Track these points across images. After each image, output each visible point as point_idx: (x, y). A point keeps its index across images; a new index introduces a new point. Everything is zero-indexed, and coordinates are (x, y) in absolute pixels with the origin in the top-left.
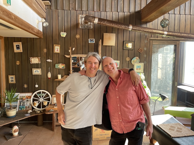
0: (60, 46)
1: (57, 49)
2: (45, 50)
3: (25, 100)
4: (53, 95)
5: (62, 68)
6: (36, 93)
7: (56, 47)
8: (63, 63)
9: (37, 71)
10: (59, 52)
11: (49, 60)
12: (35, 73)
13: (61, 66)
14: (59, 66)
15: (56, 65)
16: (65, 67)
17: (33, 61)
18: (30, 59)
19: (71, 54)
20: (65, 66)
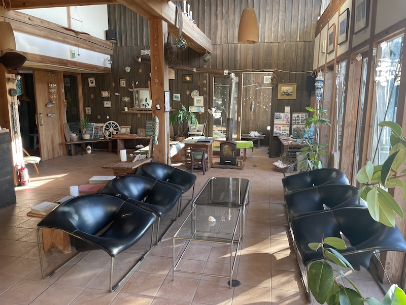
0: (125, 80)
2: (114, 85)
3: (99, 130)
5: (127, 101)
6: (107, 123)
7: (122, 81)
8: (128, 96)
10: (124, 86)
11: (117, 94)
12: (106, 105)
13: (127, 99)
15: (123, 98)
16: (130, 100)
17: (104, 95)
19: (134, 88)
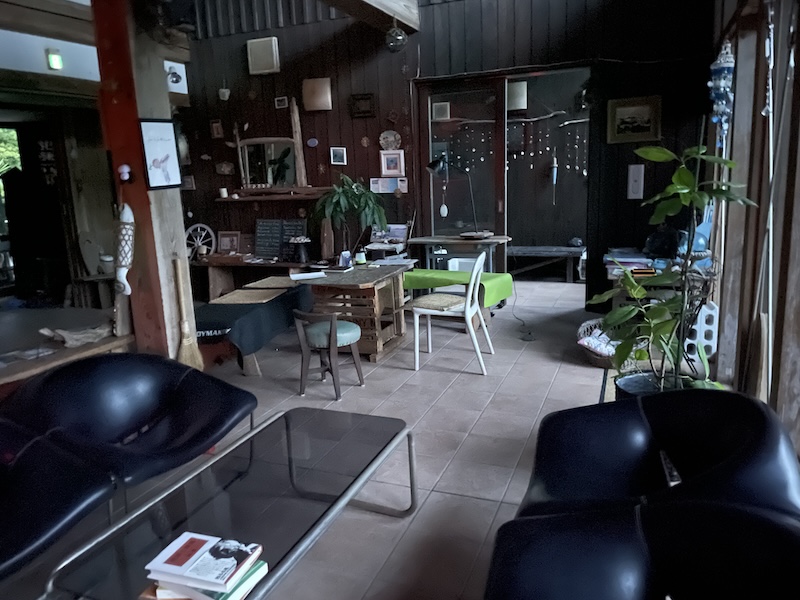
0: (221, 122)
1: (218, 130)
4: (220, 233)
5: (228, 173)
7: (214, 124)
8: (228, 162)
10: (221, 136)
11: (205, 157)
13: (226, 169)
14: (223, 169)
15: (217, 166)
16: (232, 171)
19: (238, 139)
20: (232, 168)
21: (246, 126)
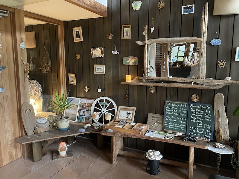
0: (130, 27)
1: (127, 33)
2: (110, 36)
3: (85, 109)
4: (120, 107)
5: (132, 64)
6: (98, 100)
7: (125, 29)
8: (134, 56)
9: (99, 69)
12: (98, 71)
13: (131, 61)
14: (128, 61)
15: (124, 59)
16: (137, 63)
17: (95, 54)
18: (91, 51)
19: (146, 39)
20: (137, 60)
21: (152, 29)
